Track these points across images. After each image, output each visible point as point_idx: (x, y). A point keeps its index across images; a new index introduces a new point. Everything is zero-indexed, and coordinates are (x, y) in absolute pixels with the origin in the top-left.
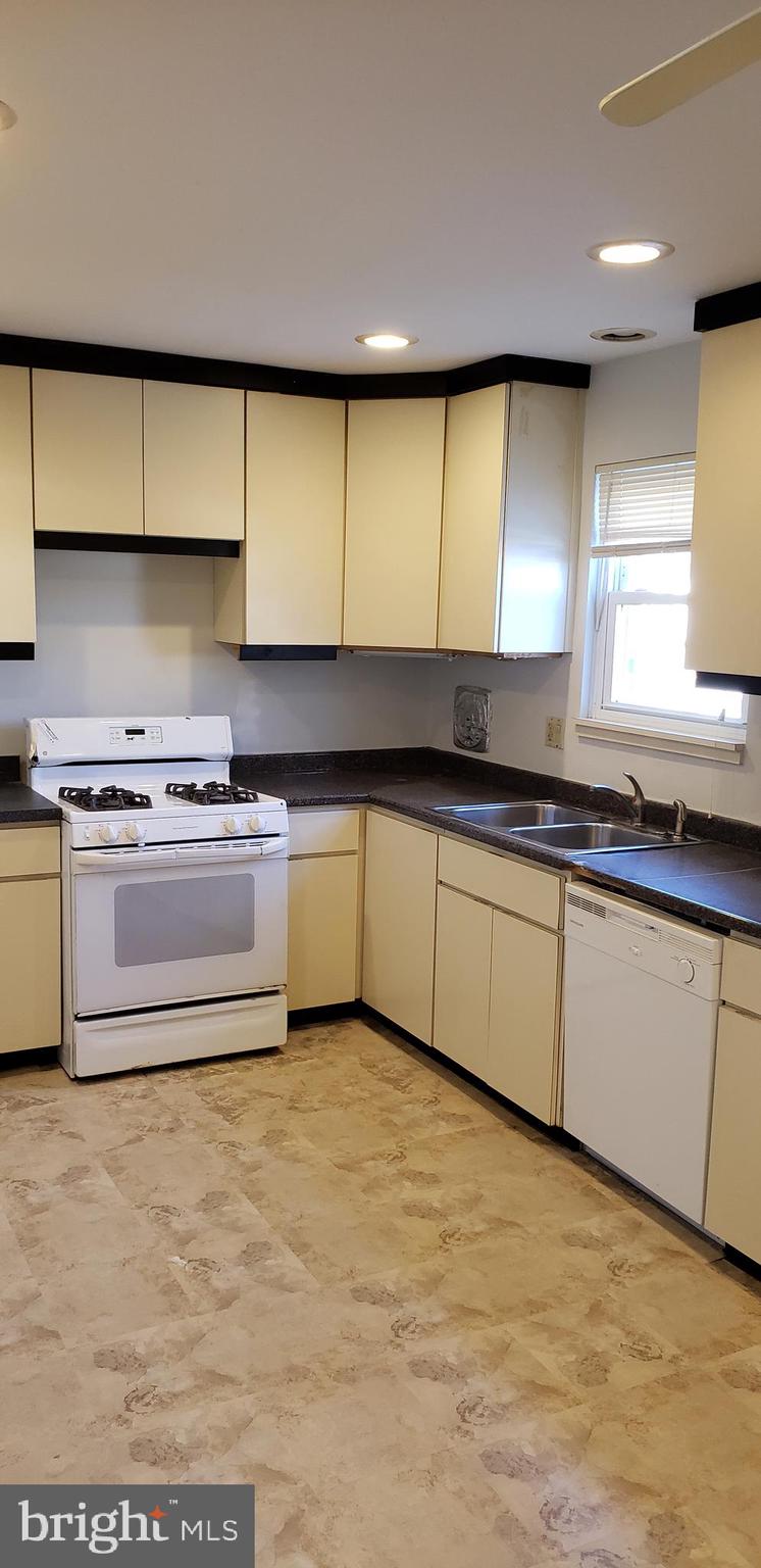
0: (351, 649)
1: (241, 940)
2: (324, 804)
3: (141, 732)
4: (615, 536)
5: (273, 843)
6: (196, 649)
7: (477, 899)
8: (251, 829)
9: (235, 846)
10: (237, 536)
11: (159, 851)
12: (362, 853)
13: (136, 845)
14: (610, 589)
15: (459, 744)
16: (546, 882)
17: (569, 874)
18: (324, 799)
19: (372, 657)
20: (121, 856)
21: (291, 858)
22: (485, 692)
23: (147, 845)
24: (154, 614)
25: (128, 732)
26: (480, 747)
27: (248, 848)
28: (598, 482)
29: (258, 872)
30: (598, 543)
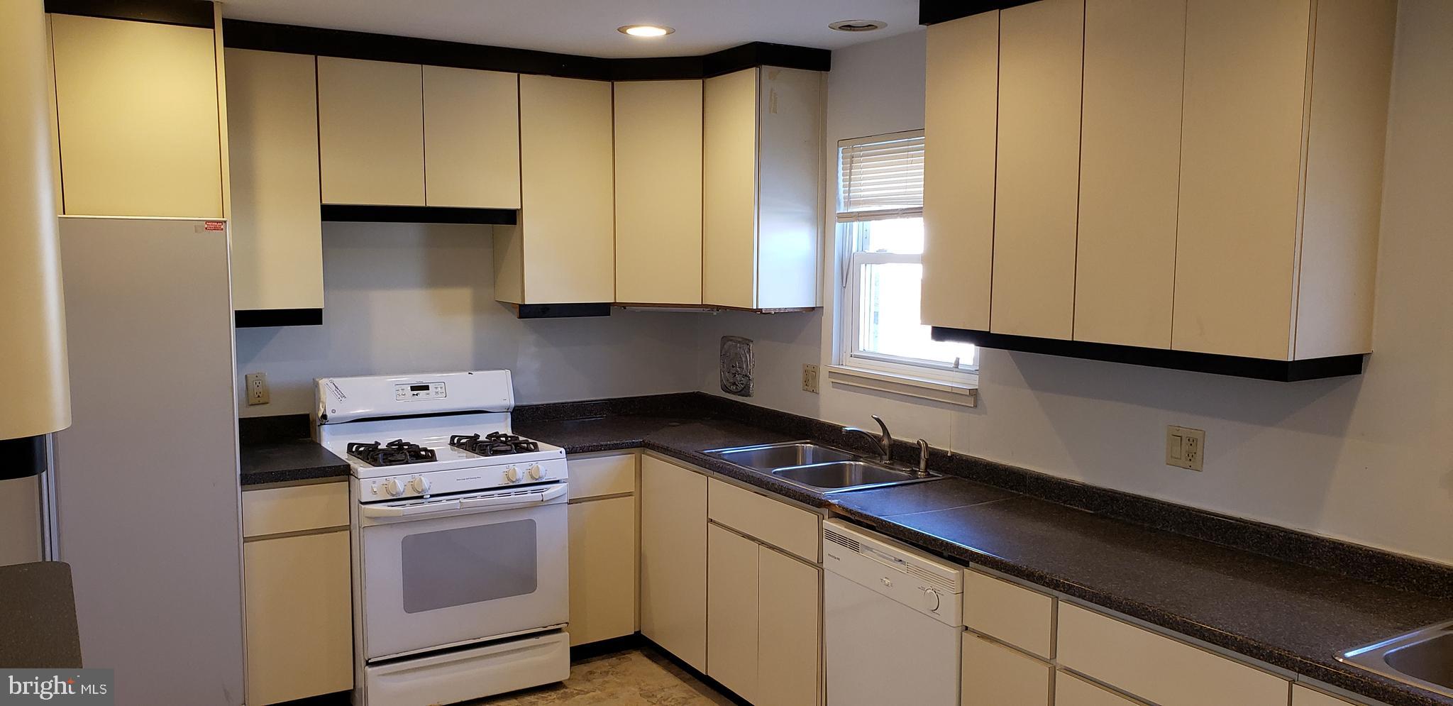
0: (624, 306)
1: (525, 582)
2: (601, 450)
3: (426, 388)
4: (858, 203)
5: (553, 490)
6: (478, 308)
7: (745, 536)
8: (532, 477)
9: (516, 493)
10: (513, 205)
11: (444, 503)
12: (638, 495)
13: (422, 497)
14: (854, 250)
15: (725, 389)
16: (806, 519)
17: (826, 511)
18: (602, 445)
19: (642, 312)
20: (408, 509)
21: (571, 502)
22: (747, 342)
23: (432, 496)
24: (437, 277)
25: (413, 388)
26: (745, 392)
27: (530, 496)
28: (841, 155)
29: (538, 517)
30: (842, 209)
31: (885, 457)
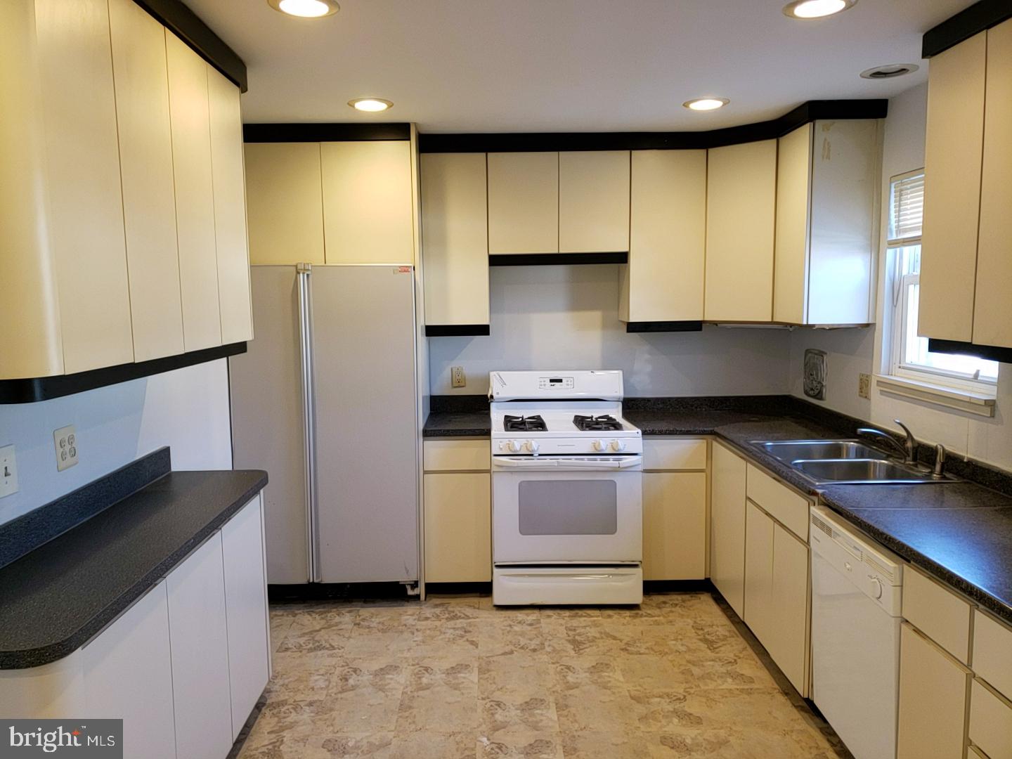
0: (715, 323)
1: (608, 525)
2: (676, 434)
3: (560, 381)
4: (906, 231)
5: (628, 460)
6: (605, 326)
7: (767, 514)
9: (602, 460)
10: (624, 249)
11: (548, 460)
12: (708, 471)
13: (532, 455)
14: (905, 272)
15: (807, 393)
17: (815, 499)
18: (677, 431)
19: (733, 328)
20: (523, 462)
21: (646, 471)
22: (822, 354)
23: (540, 455)
24: (577, 304)
25: (552, 381)
26: (819, 396)
27: (612, 462)
28: (893, 190)
29: (618, 478)
30: (894, 237)
31: (908, 458)
